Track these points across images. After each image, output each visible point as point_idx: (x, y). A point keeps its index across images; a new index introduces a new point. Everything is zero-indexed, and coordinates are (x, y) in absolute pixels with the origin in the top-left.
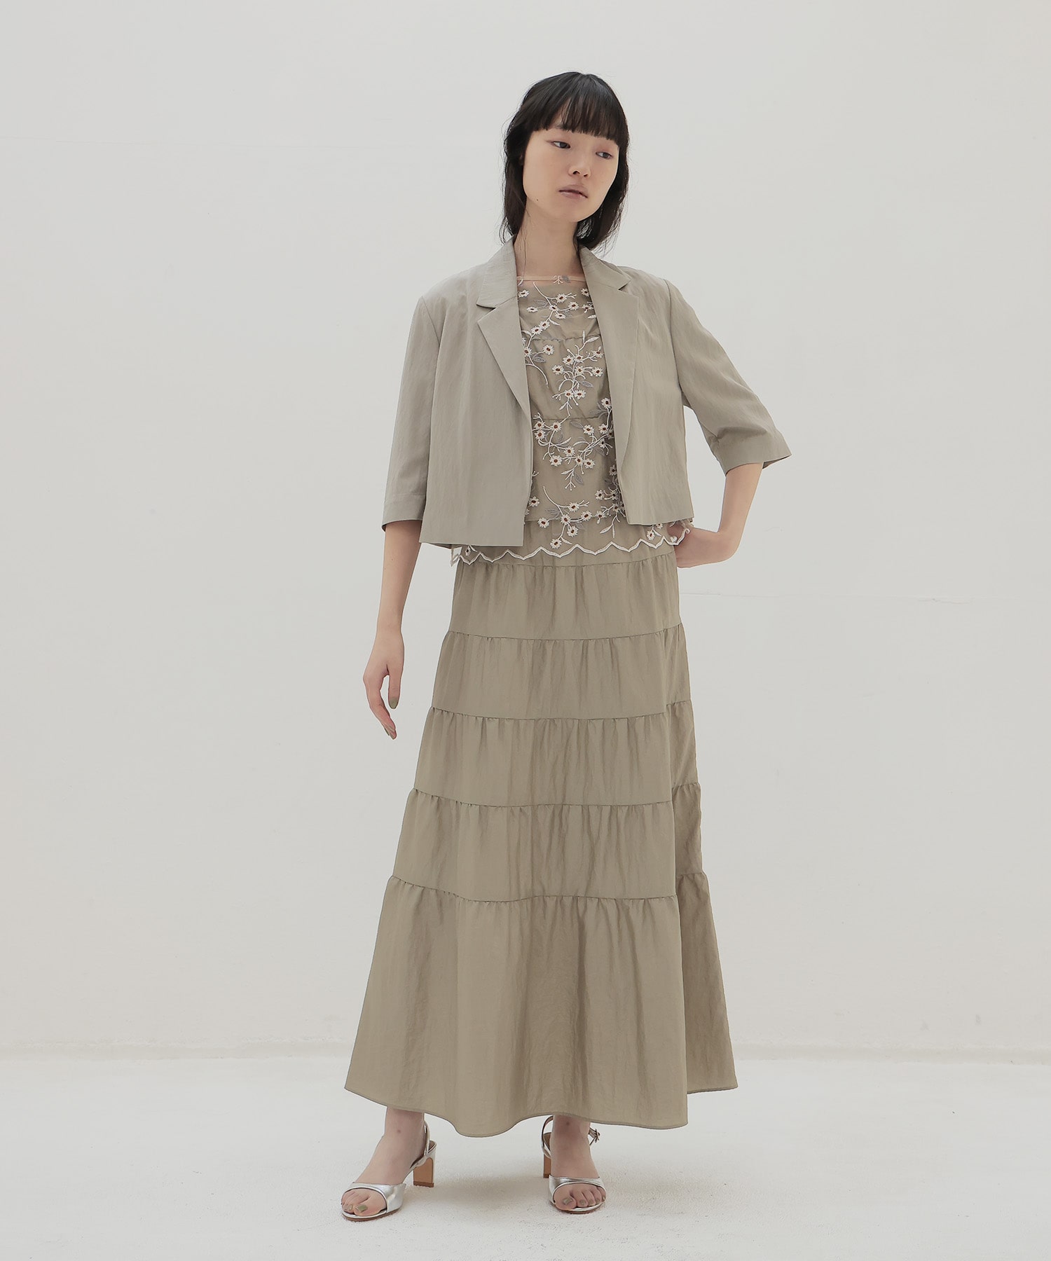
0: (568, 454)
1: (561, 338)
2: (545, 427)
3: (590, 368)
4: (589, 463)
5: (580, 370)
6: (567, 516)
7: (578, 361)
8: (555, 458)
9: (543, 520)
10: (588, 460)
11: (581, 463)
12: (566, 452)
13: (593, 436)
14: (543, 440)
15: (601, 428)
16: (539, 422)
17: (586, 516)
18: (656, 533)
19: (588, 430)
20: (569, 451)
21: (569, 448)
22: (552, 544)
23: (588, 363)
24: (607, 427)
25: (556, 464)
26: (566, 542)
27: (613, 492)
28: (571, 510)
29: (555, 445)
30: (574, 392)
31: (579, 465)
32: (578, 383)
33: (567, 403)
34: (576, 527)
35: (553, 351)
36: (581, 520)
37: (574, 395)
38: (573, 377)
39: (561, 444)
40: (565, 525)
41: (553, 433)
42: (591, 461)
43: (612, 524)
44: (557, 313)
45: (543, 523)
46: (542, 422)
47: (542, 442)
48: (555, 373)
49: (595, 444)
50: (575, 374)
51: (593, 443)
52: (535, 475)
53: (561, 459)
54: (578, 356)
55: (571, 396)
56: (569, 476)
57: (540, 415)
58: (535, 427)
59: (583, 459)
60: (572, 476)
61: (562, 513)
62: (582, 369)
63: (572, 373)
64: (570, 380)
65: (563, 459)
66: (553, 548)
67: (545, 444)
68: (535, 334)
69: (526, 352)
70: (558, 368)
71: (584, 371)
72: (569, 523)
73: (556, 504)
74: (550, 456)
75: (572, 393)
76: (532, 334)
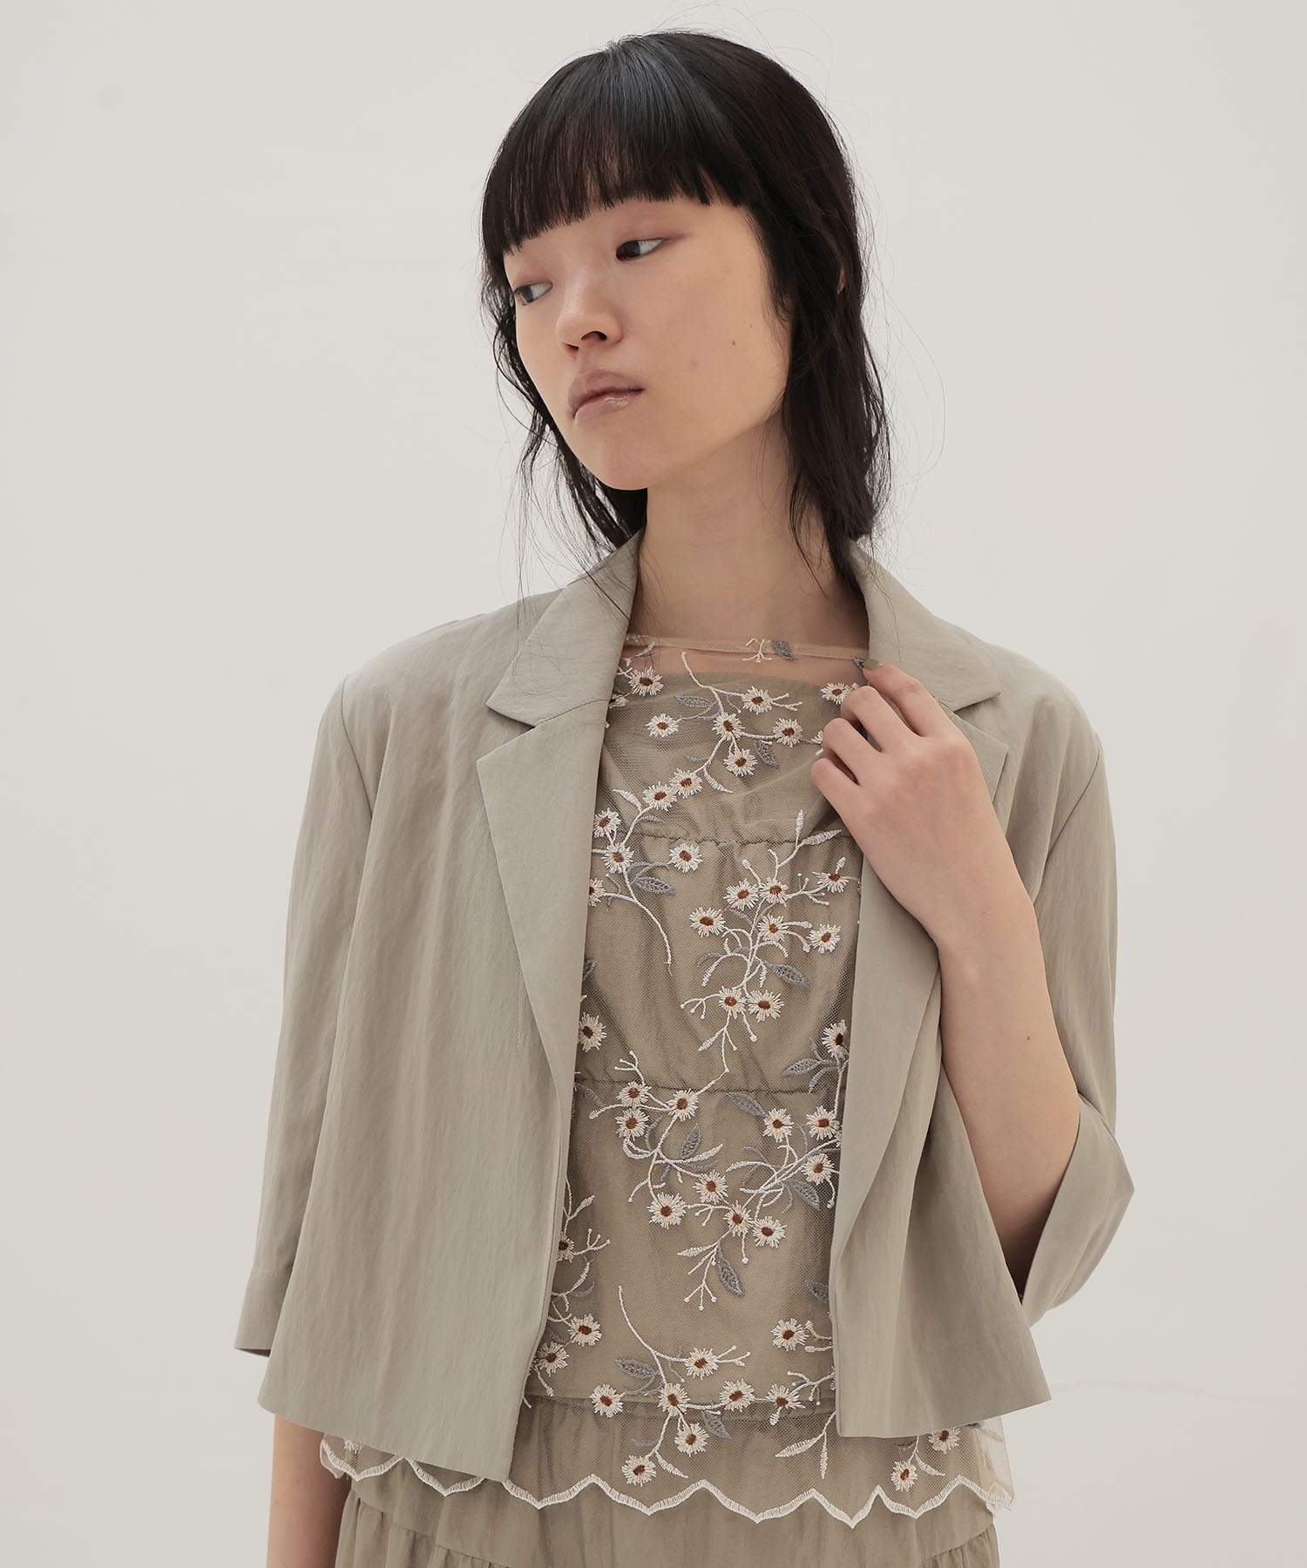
0: (706, 1195)
1: (728, 838)
2: (650, 1102)
3: (805, 924)
4: (767, 1232)
5: (773, 929)
6: (676, 1390)
7: (772, 899)
8: (666, 1200)
9: (606, 1391)
10: (767, 1222)
11: (742, 1229)
12: (702, 1188)
13: (788, 1147)
14: (639, 1141)
15: (813, 1119)
16: (634, 1085)
17: (736, 1396)
18: (923, 1465)
19: (778, 1124)
20: (711, 1186)
21: (712, 1177)
22: (628, 1471)
23: (798, 908)
24: (830, 1116)
25: (665, 1222)
26: (669, 1468)
28: (692, 1369)
29: (671, 1162)
30: (748, 995)
31: (736, 1233)
32: (764, 968)
33: (725, 1029)
34: (702, 1424)
35: (699, 861)
36: (719, 1405)
37: (746, 1006)
38: (751, 948)
39: (689, 1160)
40: (670, 1415)
41: (672, 1123)
42: (774, 1225)
43: (824, 1432)
44: (733, 747)
45: (606, 1401)
46: (644, 1084)
47: (634, 1147)
48: (697, 930)
49: (793, 1171)
50: (759, 938)
51: (787, 1169)
52: (595, 1249)
53: (684, 1209)
54: (775, 883)
55: (739, 1008)
56: (700, 1264)
57: (637, 1063)
58: (619, 1097)
59: (752, 1215)
60: (711, 1264)
61: (663, 1376)
62: (779, 926)
63: (749, 935)
64: (739, 955)
65: (689, 1207)
66: (629, 1482)
67: (641, 1153)
68: (651, 807)
69: (618, 857)
70: (707, 915)
71: (786, 932)
72: (683, 1413)
73: (650, 1349)
74: (652, 1192)
75: (744, 1000)
76: (644, 805)
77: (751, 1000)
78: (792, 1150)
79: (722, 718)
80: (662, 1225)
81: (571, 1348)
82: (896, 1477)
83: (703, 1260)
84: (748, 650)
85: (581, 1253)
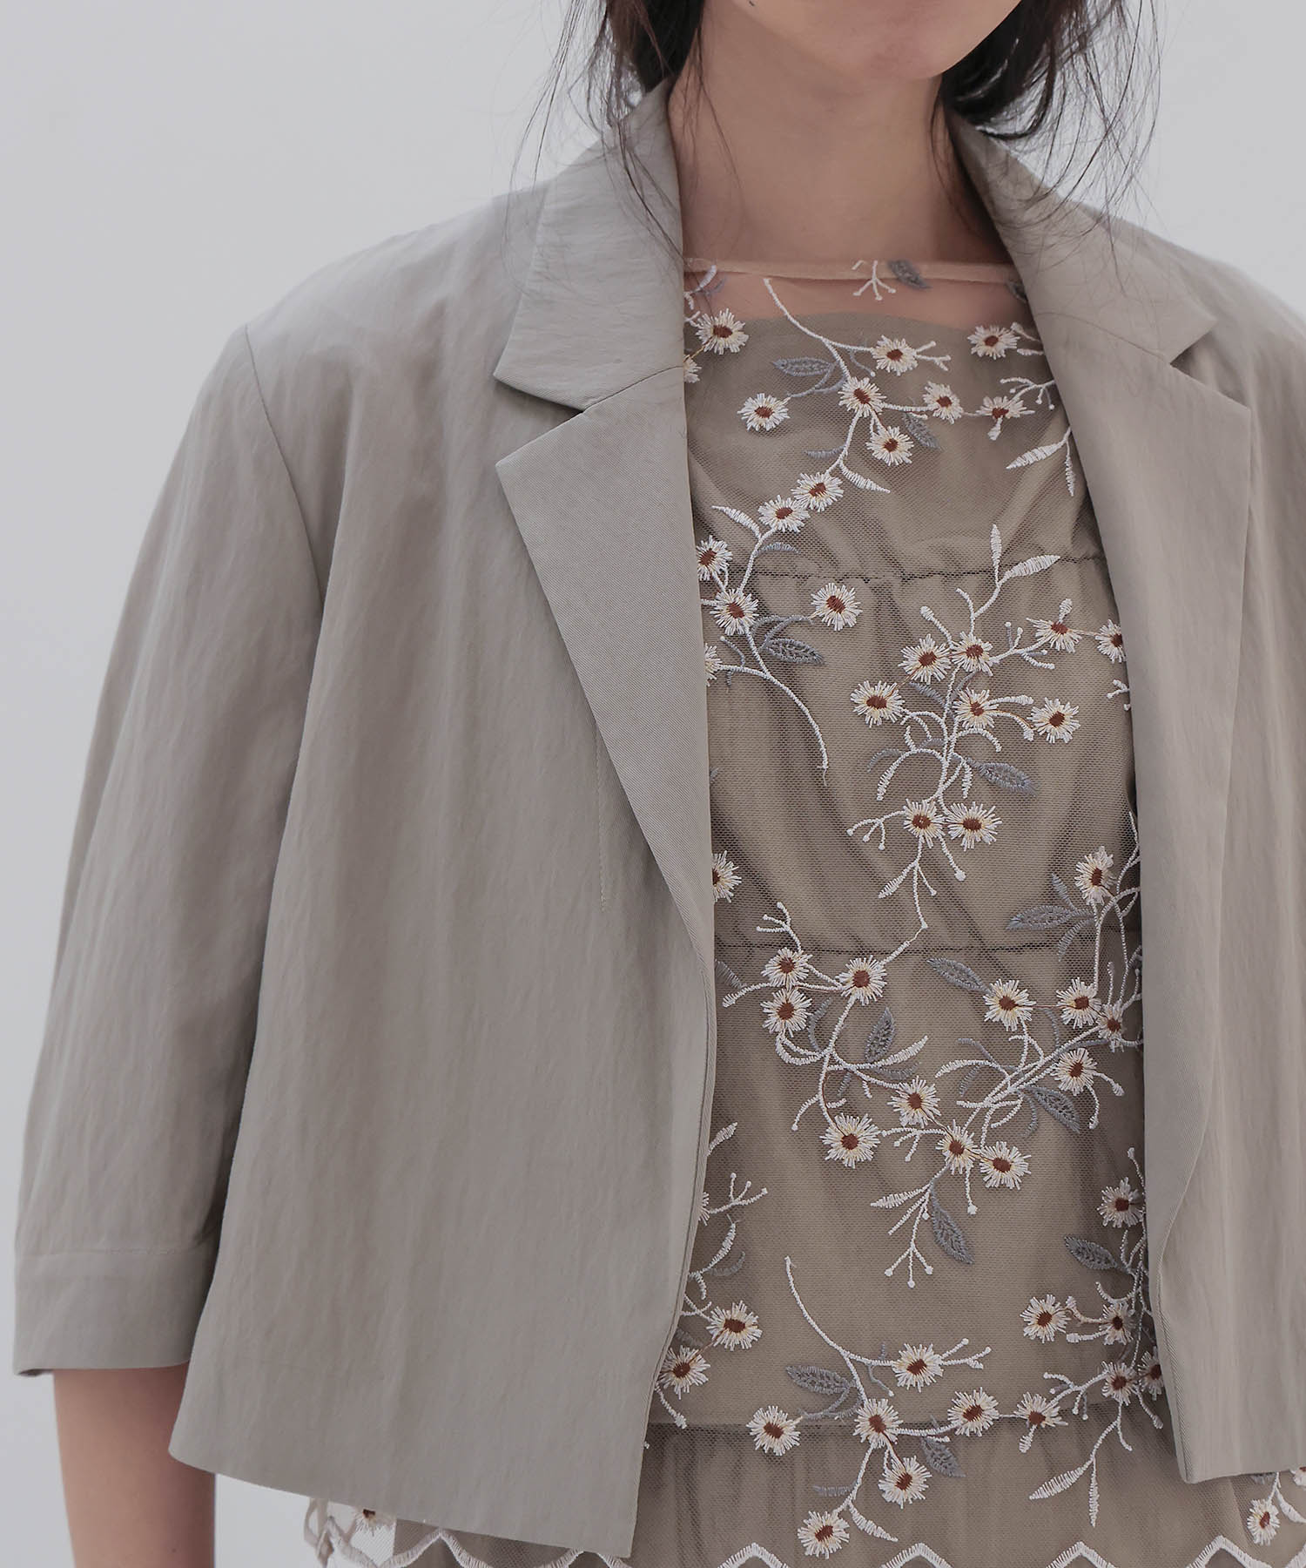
0: (908, 1115)
2: (812, 978)
3: (1023, 699)
4: (1002, 1165)
5: (977, 710)
6: (882, 1408)
7: (970, 664)
8: (849, 1125)
9: (774, 1416)
10: (1003, 1151)
11: (964, 1162)
12: (901, 1104)
13: (1026, 1037)
14: (799, 1038)
15: (1069, 997)
16: (786, 953)
17: (974, 1412)
18: (1286, 1506)
19: (1007, 1004)
20: (915, 1101)
21: (916, 1087)
22: (806, 1535)
23: (1010, 676)
24: (1090, 991)
25: (849, 1157)
26: (869, 1526)
27: (1117, 1307)
28: (906, 1378)
29: (853, 1067)
30: (946, 811)
31: (957, 1169)
32: (968, 769)
33: (916, 863)
34: (922, 1461)
35: (858, 612)
36: (947, 1428)
37: (945, 828)
38: (946, 739)
39: (880, 1064)
40: (873, 1446)
41: (848, 1008)
42: (1011, 1157)
43: (1093, 1459)
44: (875, 426)
45: (775, 1431)
46: (801, 952)
47: (792, 1046)
48: (864, 715)
49: (1038, 1073)
50: (956, 724)
51: (1027, 1071)
52: (744, 1202)
53: (877, 1137)
54: (972, 640)
55: (935, 831)
56: (905, 1218)
57: (789, 920)
58: (765, 973)
59: (976, 1141)
60: (921, 1218)
61: (862, 1389)
62: (985, 705)
63: (942, 721)
64: (929, 751)
65: (885, 1133)
66: (809, 1552)
67: (806, 1056)
68: (773, 530)
69: (736, 611)
70: (877, 693)
71: (995, 714)
72: (892, 1443)
73: (840, 1349)
74: (825, 1113)
75: (940, 819)
76: (764, 528)
77: (952, 818)
78: (1034, 1042)
79: (851, 385)
80: (845, 1163)
81: (715, 1354)
82: (1254, 1522)
83: (910, 1211)
84: (857, 276)
85: (722, 1210)
